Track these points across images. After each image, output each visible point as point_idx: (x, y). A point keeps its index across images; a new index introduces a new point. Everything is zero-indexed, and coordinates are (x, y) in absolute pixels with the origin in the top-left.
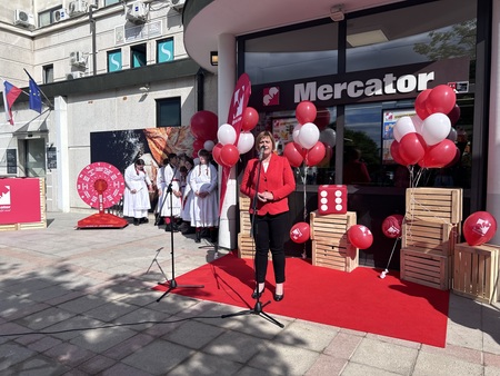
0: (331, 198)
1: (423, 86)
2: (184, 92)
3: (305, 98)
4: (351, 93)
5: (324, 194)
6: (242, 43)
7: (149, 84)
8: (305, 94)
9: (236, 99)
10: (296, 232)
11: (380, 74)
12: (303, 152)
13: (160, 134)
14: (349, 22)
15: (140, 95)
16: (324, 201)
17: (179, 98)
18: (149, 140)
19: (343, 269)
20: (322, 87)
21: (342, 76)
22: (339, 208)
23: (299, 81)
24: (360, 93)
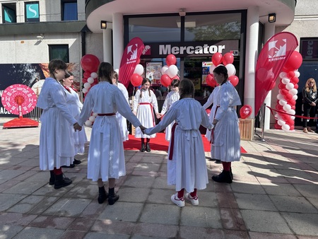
4: (188, 52)
6: (126, 19)
7: (43, 34)
8: (165, 51)
11: (201, 44)
14: (187, 17)
15: (36, 41)
17: (67, 45)
18: (44, 71)
24: (192, 52)
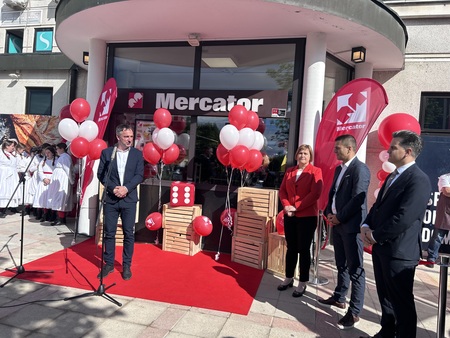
0: (181, 192)
1: (255, 109)
2: (57, 84)
3: (165, 106)
4: (202, 107)
5: (175, 189)
6: (112, 49)
7: (21, 71)
8: (165, 102)
9: (103, 99)
10: (149, 221)
11: (225, 94)
12: (161, 151)
13: (29, 121)
14: (204, 48)
15: (10, 81)
16: (175, 195)
17: (51, 89)
18: (16, 126)
19: (187, 253)
20: (179, 99)
21: (196, 92)
22: (187, 201)
23: (161, 91)
24: (209, 108)
